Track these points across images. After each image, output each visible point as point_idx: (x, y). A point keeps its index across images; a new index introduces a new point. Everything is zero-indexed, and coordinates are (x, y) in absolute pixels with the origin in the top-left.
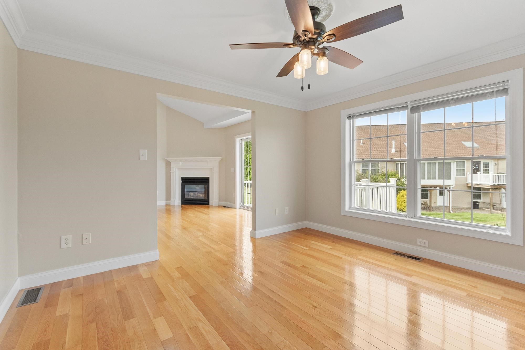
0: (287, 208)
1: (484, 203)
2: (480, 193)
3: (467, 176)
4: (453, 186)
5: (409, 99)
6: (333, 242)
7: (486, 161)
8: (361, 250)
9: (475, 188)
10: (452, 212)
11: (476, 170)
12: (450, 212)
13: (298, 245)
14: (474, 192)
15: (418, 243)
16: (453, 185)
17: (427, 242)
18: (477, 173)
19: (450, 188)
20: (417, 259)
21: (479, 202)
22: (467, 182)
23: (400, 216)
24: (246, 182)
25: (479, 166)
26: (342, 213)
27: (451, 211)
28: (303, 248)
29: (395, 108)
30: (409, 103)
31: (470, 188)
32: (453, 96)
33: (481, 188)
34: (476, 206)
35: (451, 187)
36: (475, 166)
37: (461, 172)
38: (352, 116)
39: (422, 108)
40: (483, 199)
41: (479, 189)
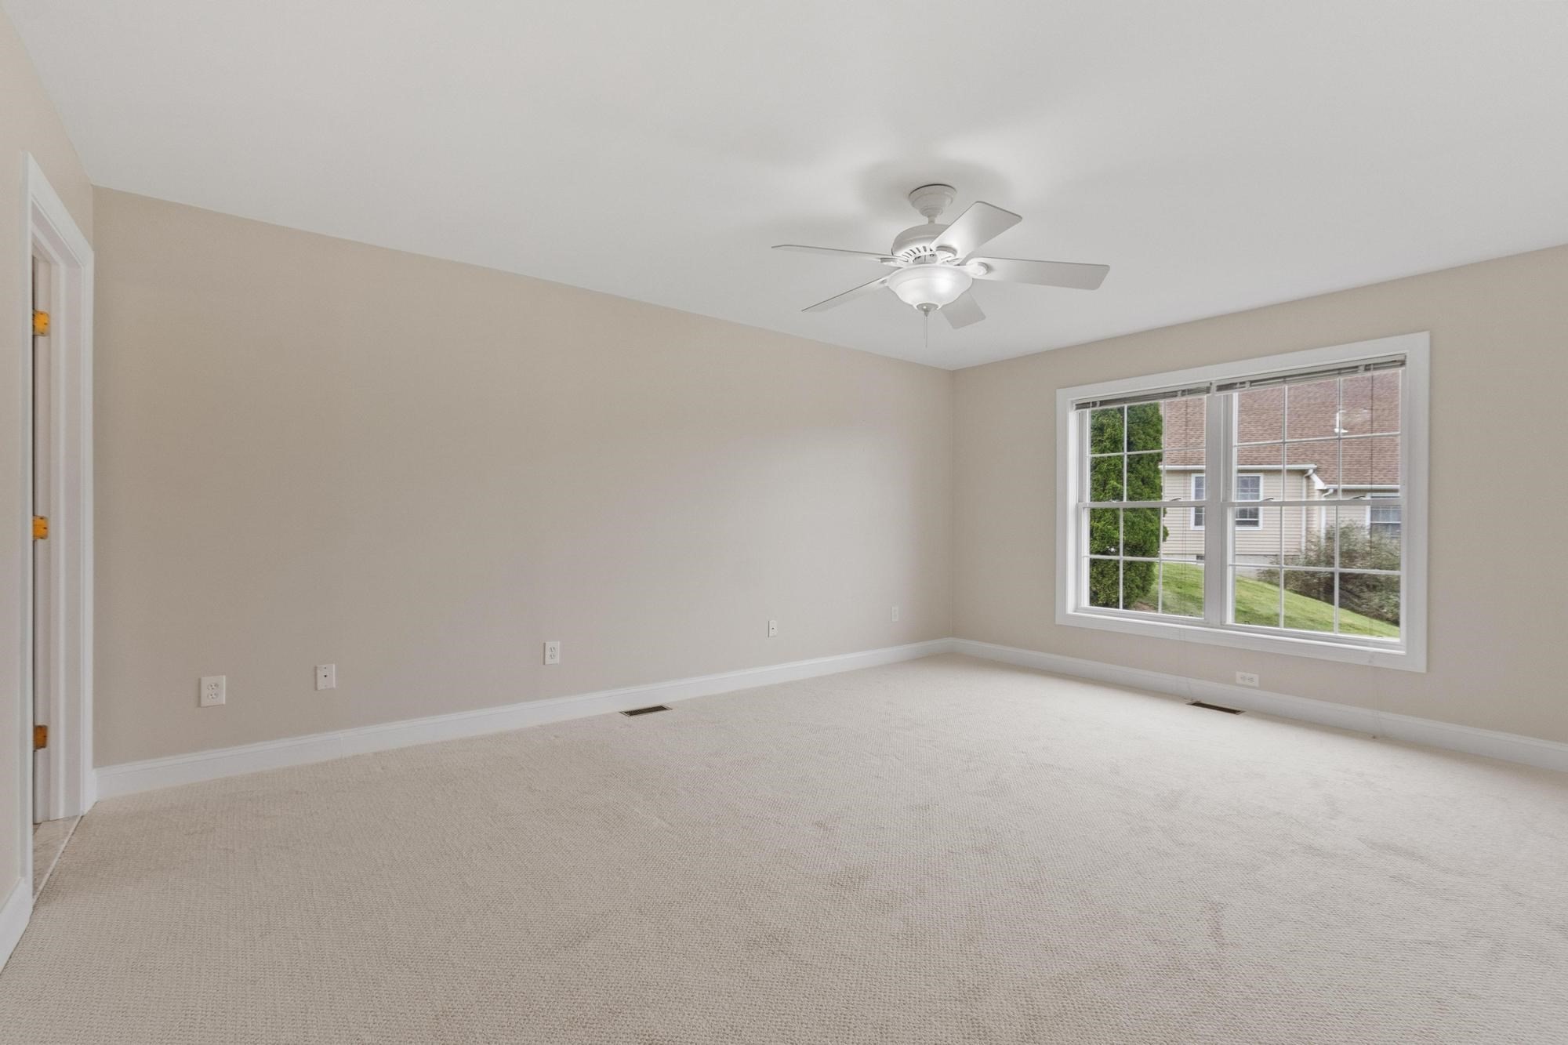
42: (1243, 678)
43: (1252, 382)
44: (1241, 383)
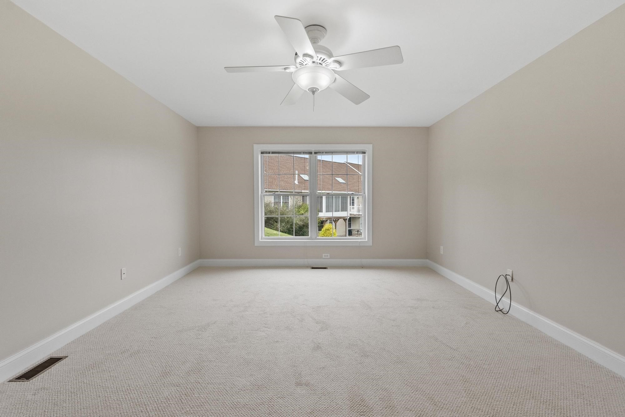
42: (325, 256)
43: (325, 152)
44: (322, 152)
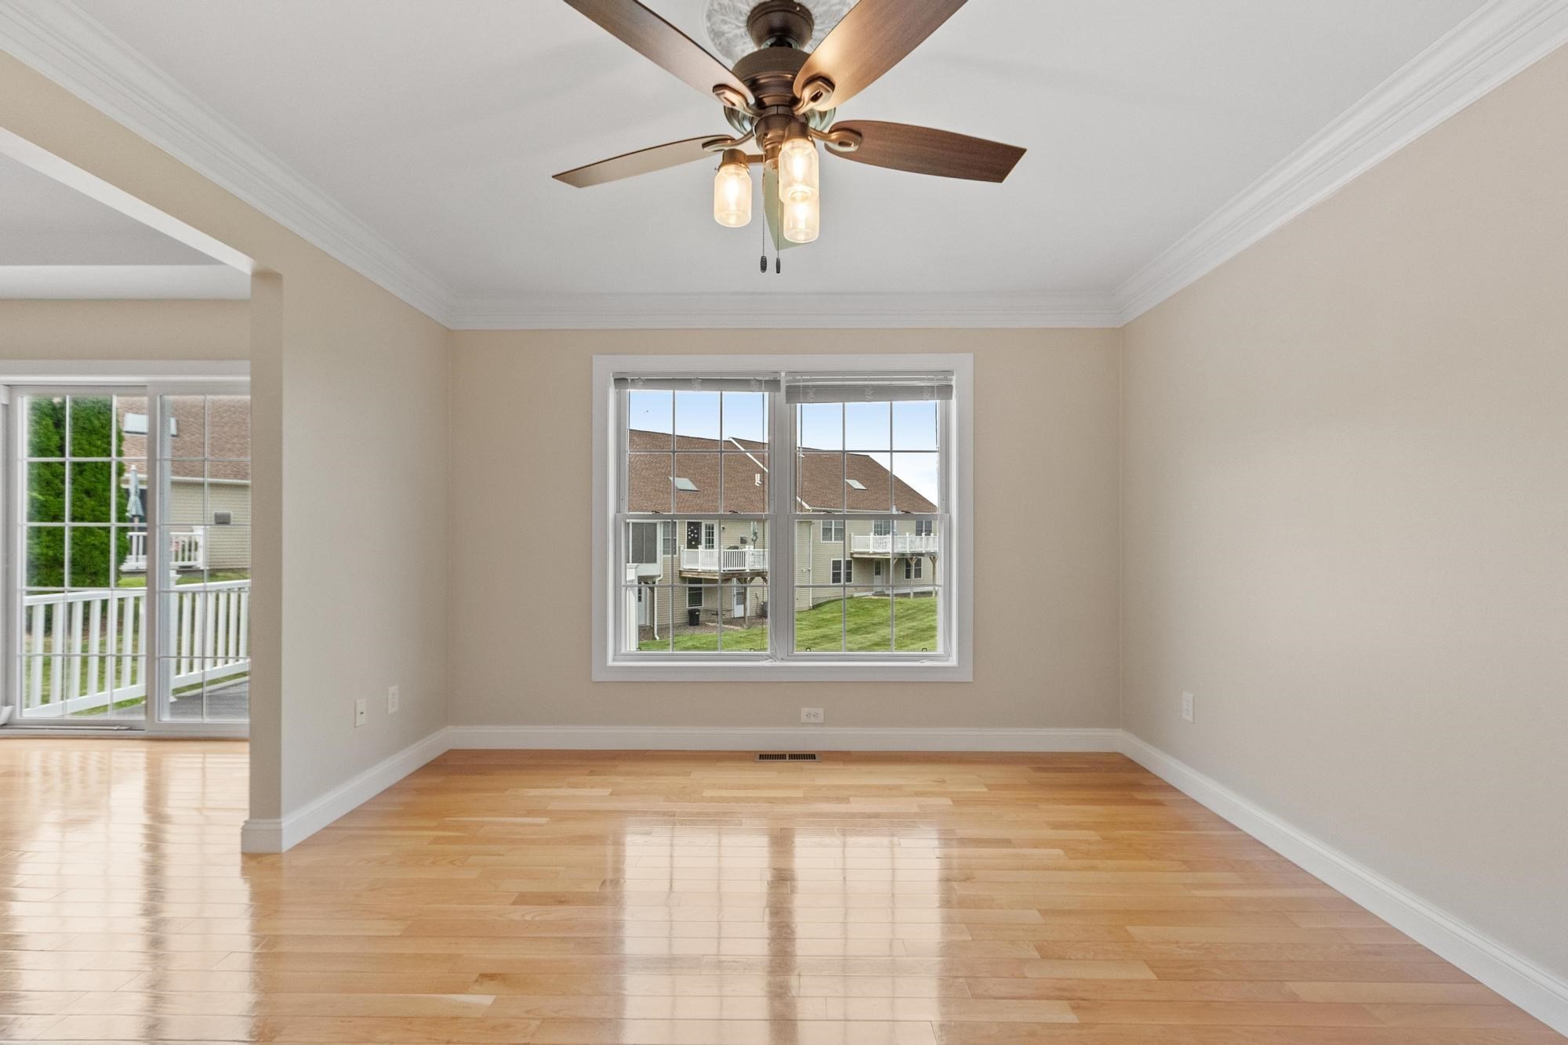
0: (394, 689)
1: (707, 611)
2: (700, 588)
3: (679, 553)
4: (659, 579)
5: (782, 364)
6: (592, 773)
7: (709, 522)
8: (689, 774)
9: (692, 580)
10: (658, 638)
11: (693, 543)
12: (655, 639)
13: (502, 819)
14: (690, 589)
15: (804, 719)
16: (660, 576)
17: (821, 711)
18: (697, 548)
19: (654, 583)
20: (811, 757)
21: (699, 611)
22: (679, 567)
23: (759, 661)
24: (40, 601)
25: (699, 533)
26: (597, 676)
27: (656, 636)
28: (522, 825)
29: (750, 380)
30: (783, 374)
31: (684, 579)
32: (871, 380)
33: (701, 579)
34: (693, 619)
35: (657, 580)
36: (692, 531)
37: (671, 547)
38: (632, 380)
39: (811, 395)
40: (704, 605)
41: (699, 581)
